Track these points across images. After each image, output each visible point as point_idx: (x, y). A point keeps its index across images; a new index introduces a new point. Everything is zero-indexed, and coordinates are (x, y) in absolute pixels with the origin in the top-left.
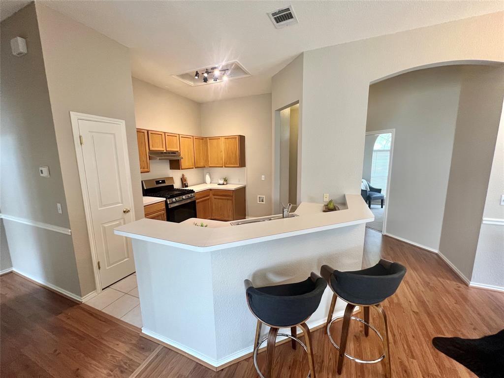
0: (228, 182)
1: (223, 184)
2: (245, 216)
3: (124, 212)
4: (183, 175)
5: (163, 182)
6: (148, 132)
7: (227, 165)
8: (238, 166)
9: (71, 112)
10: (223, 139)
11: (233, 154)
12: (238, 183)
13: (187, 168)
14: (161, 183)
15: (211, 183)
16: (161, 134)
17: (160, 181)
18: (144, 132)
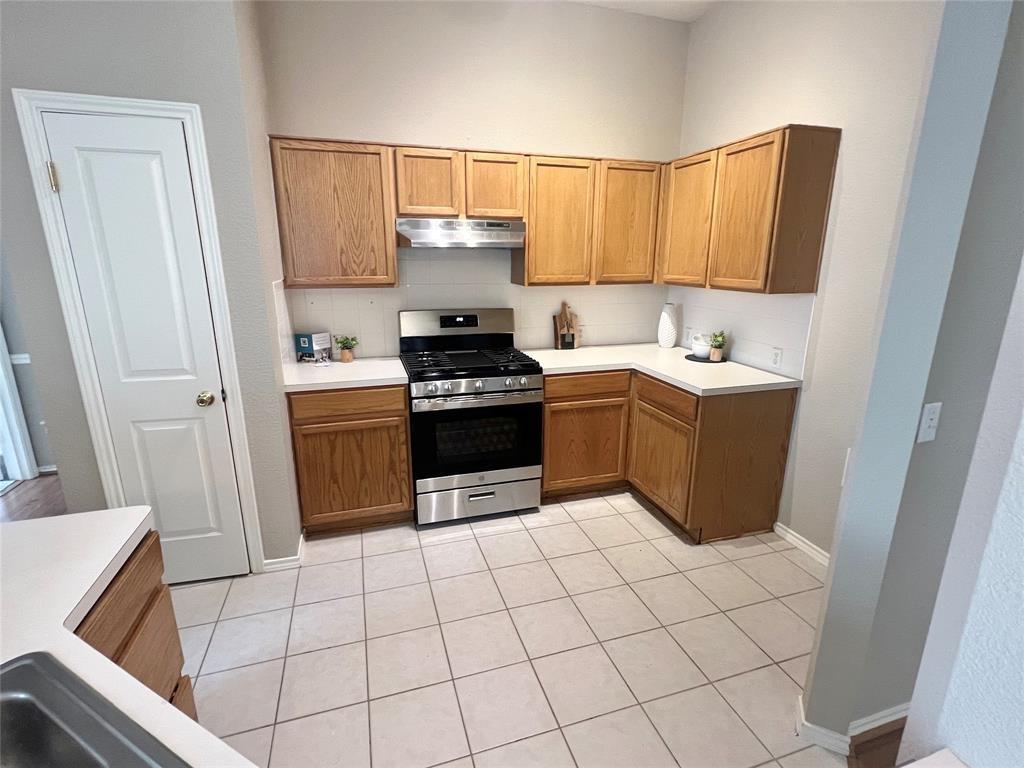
0: (735, 353)
1: (706, 360)
2: (774, 520)
3: (201, 401)
4: (564, 305)
5: (471, 320)
6: (395, 152)
7: (720, 281)
8: (759, 284)
9: (15, 91)
10: (720, 158)
11: (748, 226)
12: (770, 365)
13: (554, 278)
14: (460, 324)
15: (675, 346)
16: (450, 158)
17: (458, 319)
18: (379, 154)
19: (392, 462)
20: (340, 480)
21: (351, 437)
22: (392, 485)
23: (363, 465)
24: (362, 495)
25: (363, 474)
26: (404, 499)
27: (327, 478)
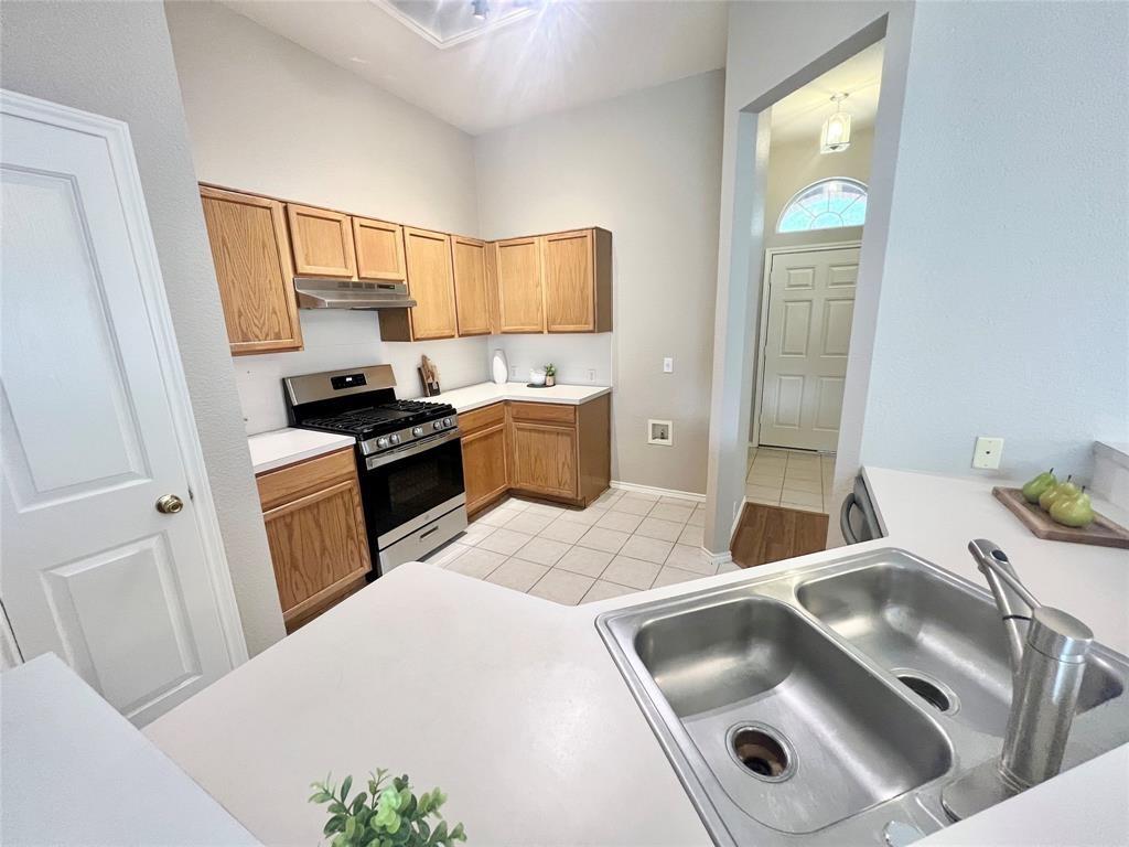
0: (558, 378)
1: (544, 385)
2: (609, 480)
3: (161, 508)
4: (424, 358)
5: (359, 379)
6: (286, 209)
7: (555, 327)
8: (591, 327)
10: (543, 242)
11: (574, 290)
12: (584, 381)
13: (432, 334)
14: (349, 385)
15: (507, 381)
16: (339, 221)
17: (348, 379)
18: (270, 209)
19: (349, 528)
20: (301, 566)
21: (308, 512)
22: (352, 552)
23: (323, 541)
24: (325, 574)
25: (324, 549)
26: (365, 563)
27: (288, 566)
